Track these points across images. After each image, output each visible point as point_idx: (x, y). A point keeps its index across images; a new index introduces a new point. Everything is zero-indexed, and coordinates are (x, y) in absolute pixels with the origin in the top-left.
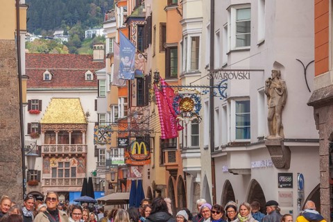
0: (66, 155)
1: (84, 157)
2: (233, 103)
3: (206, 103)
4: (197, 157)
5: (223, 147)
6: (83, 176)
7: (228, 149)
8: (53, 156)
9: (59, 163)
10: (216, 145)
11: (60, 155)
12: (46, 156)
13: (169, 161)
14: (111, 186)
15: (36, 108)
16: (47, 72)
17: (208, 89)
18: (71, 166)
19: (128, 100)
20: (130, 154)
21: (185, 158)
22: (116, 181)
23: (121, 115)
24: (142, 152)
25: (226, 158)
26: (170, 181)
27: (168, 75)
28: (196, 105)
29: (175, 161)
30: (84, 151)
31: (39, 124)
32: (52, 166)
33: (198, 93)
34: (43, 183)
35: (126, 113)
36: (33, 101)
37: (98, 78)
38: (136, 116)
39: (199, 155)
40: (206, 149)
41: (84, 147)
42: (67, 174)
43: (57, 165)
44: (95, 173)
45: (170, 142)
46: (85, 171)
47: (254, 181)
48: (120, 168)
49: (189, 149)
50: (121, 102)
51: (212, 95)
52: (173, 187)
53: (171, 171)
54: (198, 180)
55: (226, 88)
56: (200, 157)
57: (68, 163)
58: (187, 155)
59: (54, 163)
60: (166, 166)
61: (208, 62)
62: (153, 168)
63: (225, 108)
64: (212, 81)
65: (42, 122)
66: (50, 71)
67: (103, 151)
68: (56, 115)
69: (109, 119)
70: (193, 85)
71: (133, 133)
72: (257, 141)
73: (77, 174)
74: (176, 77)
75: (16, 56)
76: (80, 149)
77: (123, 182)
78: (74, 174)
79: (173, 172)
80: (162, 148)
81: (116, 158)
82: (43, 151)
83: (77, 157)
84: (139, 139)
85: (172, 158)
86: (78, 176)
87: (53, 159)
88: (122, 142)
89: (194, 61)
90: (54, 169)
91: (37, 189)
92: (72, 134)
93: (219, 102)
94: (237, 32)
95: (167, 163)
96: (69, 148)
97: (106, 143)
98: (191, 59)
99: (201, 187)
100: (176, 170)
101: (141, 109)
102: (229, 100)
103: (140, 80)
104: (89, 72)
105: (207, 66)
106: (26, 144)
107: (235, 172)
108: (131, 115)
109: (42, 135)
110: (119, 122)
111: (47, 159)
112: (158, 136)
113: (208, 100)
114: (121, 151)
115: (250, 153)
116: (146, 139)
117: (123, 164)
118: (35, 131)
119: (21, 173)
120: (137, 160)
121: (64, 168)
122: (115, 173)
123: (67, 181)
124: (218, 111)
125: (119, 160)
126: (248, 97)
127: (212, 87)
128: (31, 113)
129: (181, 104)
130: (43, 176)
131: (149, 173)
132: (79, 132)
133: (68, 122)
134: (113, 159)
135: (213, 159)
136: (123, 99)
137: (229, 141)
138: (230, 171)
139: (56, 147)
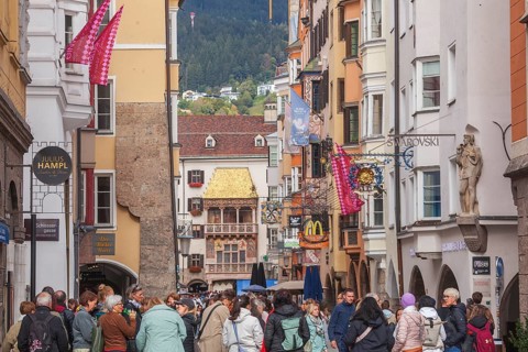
0: (233, 236)
1: (254, 239)
2: (420, 174)
3: (391, 173)
4: (381, 239)
5: (410, 227)
6: (254, 261)
7: (414, 229)
8: (218, 237)
9: (226, 246)
10: (403, 224)
11: (226, 236)
12: (210, 237)
13: (350, 244)
14: (284, 274)
15: (196, 180)
16: (210, 137)
17: (392, 158)
18: (240, 249)
19: (303, 170)
20: (303, 235)
21: (368, 240)
22: (290, 267)
23: (295, 189)
24: (318, 232)
25: (413, 240)
26: (352, 267)
27: (347, 140)
28: (376, 177)
29: (356, 243)
30: (254, 231)
31: (201, 200)
32: (217, 249)
33: (378, 162)
34: (206, 269)
35: (300, 186)
36: (194, 172)
37: (269, 144)
38: (312, 190)
39: (383, 235)
40: (392, 228)
41: (254, 227)
42: (235, 259)
43: (223, 248)
44: (266, 258)
45: (351, 220)
46: (256, 255)
47: (446, 266)
48: (294, 251)
49: (371, 229)
50: (296, 173)
51: (397, 166)
52: (354, 274)
53: (351, 255)
54: (382, 265)
55: (412, 156)
56: (385, 239)
57: (235, 246)
58: (369, 236)
59: (219, 245)
60: (346, 250)
61: (392, 125)
62: (332, 251)
63: (412, 179)
64: (397, 148)
65: (204, 197)
66: (213, 136)
67: (275, 231)
68: (220, 189)
69: (282, 192)
70: (372, 152)
71: (308, 211)
72: (448, 219)
73: (246, 259)
74: (356, 142)
75: (166, 121)
76: (250, 229)
77: (298, 269)
78: (243, 259)
79: (355, 257)
80: (342, 227)
81: (291, 240)
82: (206, 232)
83: (246, 239)
84: (315, 217)
85: (353, 239)
86: (248, 261)
87: (219, 240)
88: (294, 221)
89: (377, 123)
90: (219, 253)
91: (199, 276)
92: (239, 211)
93: (405, 173)
94: (425, 89)
95: (347, 246)
96: (236, 228)
97: (275, 222)
98: (374, 121)
99: (387, 274)
100: (358, 254)
101: (317, 180)
102: (415, 171)
103: (315, 146)
104: (259, 137)
105: (392, 130)
106: (179, 224)
107: (423, 256)
108: (306, 189)
109: (205, 213)
110: (293, 196)
111: (211, 240)
112: (336, 213)
113: (393, 170)
114: (295, 231)
115: (441, 234)
116: (323, 218)
117: (297, 247)
118: (196, 207)
119: (173, 258)
120: (313, 243)
121: (231, 251)
122: (288, 257)
123: (235, 267)
124: (404, 183)
125: (293, 242)
126: (438, 167)
127: (397, 155)
128: (191, 186)
129: (359, 175)
130: (207, 261)
131: (327, 258)
132: (249, 208)
133: (235, 196)
134: (286, 240)
135: (399, 241)
136: (297, 169)
137: (415, 220)
138: (418, 255)
139: (222, 226)
